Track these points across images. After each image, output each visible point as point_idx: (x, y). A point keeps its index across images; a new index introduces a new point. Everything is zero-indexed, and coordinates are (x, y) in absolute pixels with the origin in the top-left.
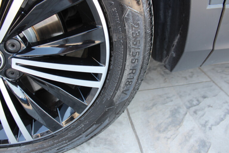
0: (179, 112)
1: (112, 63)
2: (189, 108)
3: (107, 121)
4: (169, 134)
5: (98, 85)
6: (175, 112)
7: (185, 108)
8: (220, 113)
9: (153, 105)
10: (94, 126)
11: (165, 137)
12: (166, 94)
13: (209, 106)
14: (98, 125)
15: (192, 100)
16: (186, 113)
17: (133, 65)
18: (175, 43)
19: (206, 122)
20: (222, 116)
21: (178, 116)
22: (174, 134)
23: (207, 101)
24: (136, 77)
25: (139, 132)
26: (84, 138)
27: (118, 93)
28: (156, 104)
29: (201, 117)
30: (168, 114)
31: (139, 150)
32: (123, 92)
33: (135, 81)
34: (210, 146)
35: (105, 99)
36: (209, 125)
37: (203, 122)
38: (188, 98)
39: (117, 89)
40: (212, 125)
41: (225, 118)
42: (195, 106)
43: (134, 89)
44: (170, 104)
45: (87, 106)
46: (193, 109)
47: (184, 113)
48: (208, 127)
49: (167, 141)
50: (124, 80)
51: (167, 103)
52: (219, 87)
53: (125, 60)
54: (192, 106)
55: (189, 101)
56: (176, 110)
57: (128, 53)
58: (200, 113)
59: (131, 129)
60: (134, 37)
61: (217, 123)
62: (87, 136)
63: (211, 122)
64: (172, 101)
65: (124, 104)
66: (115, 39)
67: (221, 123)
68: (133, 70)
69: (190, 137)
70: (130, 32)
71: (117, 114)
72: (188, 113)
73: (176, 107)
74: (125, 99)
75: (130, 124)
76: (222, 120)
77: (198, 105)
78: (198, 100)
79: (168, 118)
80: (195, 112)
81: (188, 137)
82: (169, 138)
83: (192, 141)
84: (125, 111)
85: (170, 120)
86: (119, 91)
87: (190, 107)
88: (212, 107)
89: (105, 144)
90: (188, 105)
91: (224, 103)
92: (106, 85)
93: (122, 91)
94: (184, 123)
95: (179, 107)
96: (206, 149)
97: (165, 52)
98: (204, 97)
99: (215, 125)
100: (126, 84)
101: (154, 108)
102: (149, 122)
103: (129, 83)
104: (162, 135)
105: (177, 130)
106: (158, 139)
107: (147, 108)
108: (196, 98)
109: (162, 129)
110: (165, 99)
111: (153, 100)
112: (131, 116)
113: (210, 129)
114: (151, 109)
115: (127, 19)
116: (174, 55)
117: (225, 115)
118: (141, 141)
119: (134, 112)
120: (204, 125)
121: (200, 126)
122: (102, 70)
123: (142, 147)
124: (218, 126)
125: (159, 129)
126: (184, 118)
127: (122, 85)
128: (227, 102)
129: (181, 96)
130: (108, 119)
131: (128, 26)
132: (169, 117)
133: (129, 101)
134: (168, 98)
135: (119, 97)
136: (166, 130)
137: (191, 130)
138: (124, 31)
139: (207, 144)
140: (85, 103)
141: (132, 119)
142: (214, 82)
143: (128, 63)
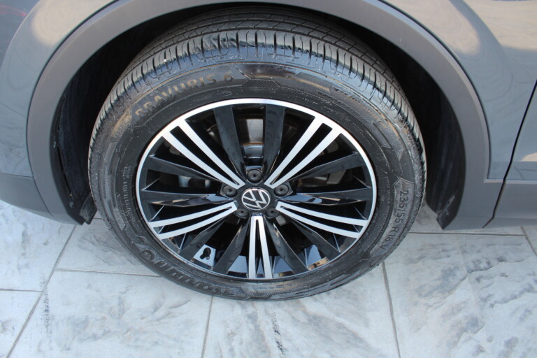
0: (454, 275)
1: (375, 218)
2: (470, 271)
3: (358, 273)
4: (432, 301)
5: (356, 235)
6: (448, 274)
7: (466, 271)
8: (515, 288)
9: (420, 258)
10: (343, 276)
11: (426, 304)
12: (443, 244)
13: (503, 275)
14: (347, 275)
15: (479, 261)
16: (464, 278)
17: (396, 224)
18: (451, 200)
19: (490, 296)
20: (517, 293)
21: (451, 279)
22: (438, 303)
23: (503, 267)
24: (397, 234)
25: (392, 291)
26: (328, 286)
27: (376, 247)
28: (425, 257)
29: (484, 287)
30: (439, 273)
31: (389, 313)
32: (381, 247)
33: (396, 237)
34: (482, 327)
35: (360, 250)
36: (492, 301)
37: (484, 295)
38: (475, 256)
39: (375, 243)
40: (496, 302)
41: (520, 296)
42: (482, 270)
43: (394, 245)
44: (446, 260)
45: (340, 253)
46: (477, 274)
47: (462, 277)
48: (489, 303)
49: (427, 309)
50: (384, 236)
51: (440, 258)
52: (532, 247)
53: (389, 218)
54: (476, 270)
55: (474, 262)
56: (451, 270)
57: (393, 213)
58: (484, 282)
59: (384, 285)
60: (401, 201)
61: (505, 301)
62: (332, 284)
63: (497, 297)
64: (449, 256)
65: (381, 258)
66: (382, 199)
67: (512, 301)
68: (395, 228)
69: (459, 310)
70: (398, 197)
71: (372, 266)
72: (467, 278)
73: (452, 267)
74: (383, 253)
75: (383, 278)
76: (515, 297)
77: (486, 269)
78: (488, 263)
79: (436, 280)
80: (478, 280)
81: (457, 309)
82: (430, 306)
83: (460, 316)
84: (381, 265)
85: (438, 283)
86: (377, 245)
87: (473, 271)
88: (506, 276)
89: (349, 298)
90: (472, 266)
91: (529, 275)
92: (365, 236)
93: (380, 245)
94: (457, 291)
95: (457, 268)
96: (476, 328)
97: (440, 204)
98: (501, 260)
99: (501, 303)
100: (386, 240)
101: (420, 263)
102: (408, 280)
103: (389, 238)
104: (423, 301)
105: (445, 298)
106: (416, 304)
107: (411, 261)
108: (487, 259)
109: (423, 294)
110: (439, 252)
111: (422, 250)
112: (386, 267)
113: (492, 306)
114: (416, 263)
115: (397, 187)
116: (448, 214)
117: (522, 293)
118: (393, 302)
119: (392, 263)
120: (485, 300)
121: (479, 300)
122: (364, 223)
123: (394, 309)
124: (505, 304)
125: (420, 292)
126: (458, 284)
127: (382, 240)
128: (534, 274)
129: (464, 252)
130: (360, 270)
131: (397, 191)
132: (439, 279)
133: (386, 255)
134: (443, 251)
135: (376, 250)
136: (429, 294)
137: (464, 302)
138: (392, 195)
139: (480, 324)
140: (339, 250)
141: (387, 271)
142: (527, 238)
143: (391, 221)
